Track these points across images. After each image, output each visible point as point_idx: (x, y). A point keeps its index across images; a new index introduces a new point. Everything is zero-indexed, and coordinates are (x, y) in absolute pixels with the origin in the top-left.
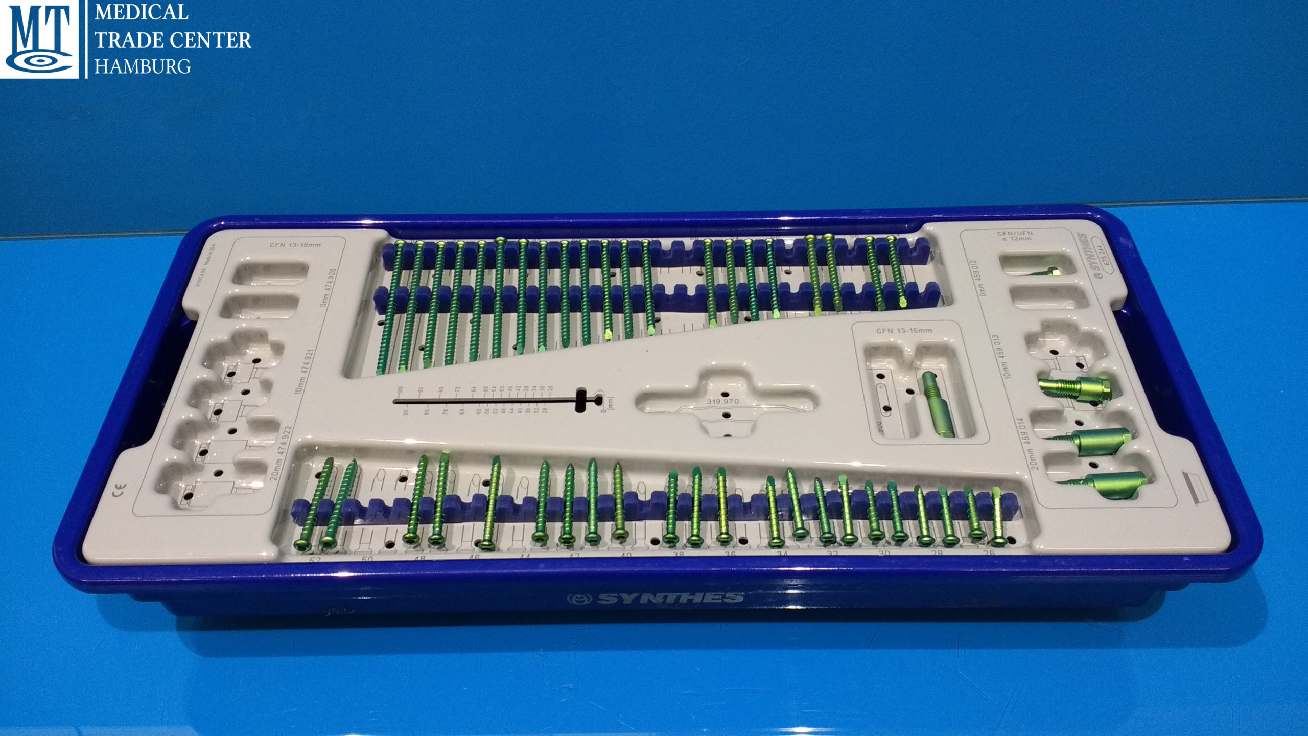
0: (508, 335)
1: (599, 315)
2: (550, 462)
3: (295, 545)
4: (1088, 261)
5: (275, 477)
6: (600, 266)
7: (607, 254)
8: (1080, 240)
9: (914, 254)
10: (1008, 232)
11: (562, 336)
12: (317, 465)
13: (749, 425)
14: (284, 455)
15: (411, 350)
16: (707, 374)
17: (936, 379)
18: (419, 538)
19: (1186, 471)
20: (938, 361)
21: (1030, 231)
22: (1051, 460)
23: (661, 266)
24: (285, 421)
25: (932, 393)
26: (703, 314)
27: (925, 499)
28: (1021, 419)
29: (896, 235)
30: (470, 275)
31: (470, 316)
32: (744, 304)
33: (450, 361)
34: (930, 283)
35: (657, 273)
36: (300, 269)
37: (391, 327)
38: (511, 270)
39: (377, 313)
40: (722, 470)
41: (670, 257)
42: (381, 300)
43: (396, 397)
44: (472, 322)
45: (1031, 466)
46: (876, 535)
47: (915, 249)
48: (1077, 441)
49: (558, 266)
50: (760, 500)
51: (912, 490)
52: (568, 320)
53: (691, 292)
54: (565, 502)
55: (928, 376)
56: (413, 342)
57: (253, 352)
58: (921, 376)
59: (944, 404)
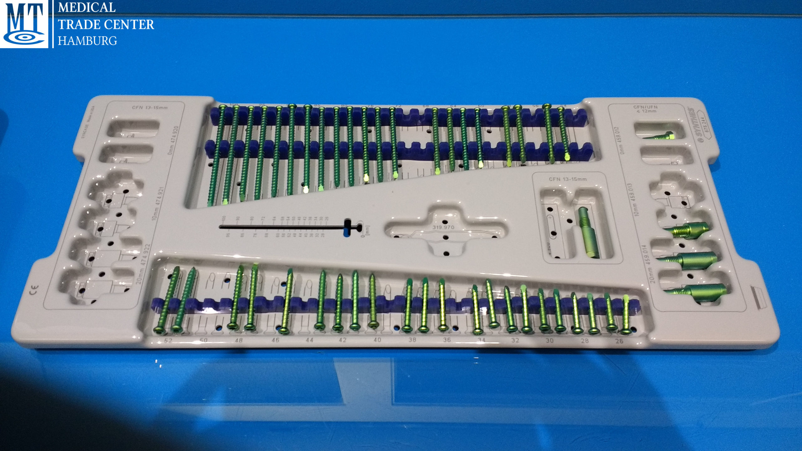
0: (298, 175)
1: (360, 161)
2: (326, 271)
3: (155, 330)
4: (694, 129)
5: (139, 282)
6: (361, 125)
7: (366, 117)
8: (689, 112)
9: (576, 120)
10: (641, 106)
11: (335, 179)
12: (169, 269)
13: (461, 245)
14: (145, 265)
15: (232, 185)
16: (434, 208)
17: (588, 211)
18: (238, 326)
19: (753, 286)
20: (590, 199)
21: (656, 105)
22: (663, 274)
23: (403, 126)
24: (146, 240)
25: (585, 222)
26: (431, 162)
27: (578, 302)
28: (645, 246)
29: (564, 106)
30: (271, 129)
31: (271, 160)
32: (459, 155)
33: (257, 198)
34: (586, 143)
35: (399, 130)
36: (154, 125)
37: (217, 167)
38: (300, 126)
39: (207, 157)
40: (442, 279)
41: (409, 120)
42: (210, 149)
43: (221, 224)
44: (273, 165)
45: (650, 280)
46: (544, 328)
47: (577, 116)
48: (681, 261)
49: (332, 124)
50: (468, 302)
51: (570, 296)
52: (339, 164)
53: (423, 147)
54: (337, 301)
55: (583, 210)
56: (232, 179)
57: (123, 185)
58: (578, 209)
59: (593, 232)
